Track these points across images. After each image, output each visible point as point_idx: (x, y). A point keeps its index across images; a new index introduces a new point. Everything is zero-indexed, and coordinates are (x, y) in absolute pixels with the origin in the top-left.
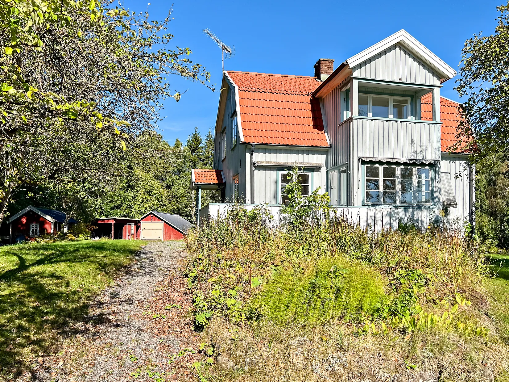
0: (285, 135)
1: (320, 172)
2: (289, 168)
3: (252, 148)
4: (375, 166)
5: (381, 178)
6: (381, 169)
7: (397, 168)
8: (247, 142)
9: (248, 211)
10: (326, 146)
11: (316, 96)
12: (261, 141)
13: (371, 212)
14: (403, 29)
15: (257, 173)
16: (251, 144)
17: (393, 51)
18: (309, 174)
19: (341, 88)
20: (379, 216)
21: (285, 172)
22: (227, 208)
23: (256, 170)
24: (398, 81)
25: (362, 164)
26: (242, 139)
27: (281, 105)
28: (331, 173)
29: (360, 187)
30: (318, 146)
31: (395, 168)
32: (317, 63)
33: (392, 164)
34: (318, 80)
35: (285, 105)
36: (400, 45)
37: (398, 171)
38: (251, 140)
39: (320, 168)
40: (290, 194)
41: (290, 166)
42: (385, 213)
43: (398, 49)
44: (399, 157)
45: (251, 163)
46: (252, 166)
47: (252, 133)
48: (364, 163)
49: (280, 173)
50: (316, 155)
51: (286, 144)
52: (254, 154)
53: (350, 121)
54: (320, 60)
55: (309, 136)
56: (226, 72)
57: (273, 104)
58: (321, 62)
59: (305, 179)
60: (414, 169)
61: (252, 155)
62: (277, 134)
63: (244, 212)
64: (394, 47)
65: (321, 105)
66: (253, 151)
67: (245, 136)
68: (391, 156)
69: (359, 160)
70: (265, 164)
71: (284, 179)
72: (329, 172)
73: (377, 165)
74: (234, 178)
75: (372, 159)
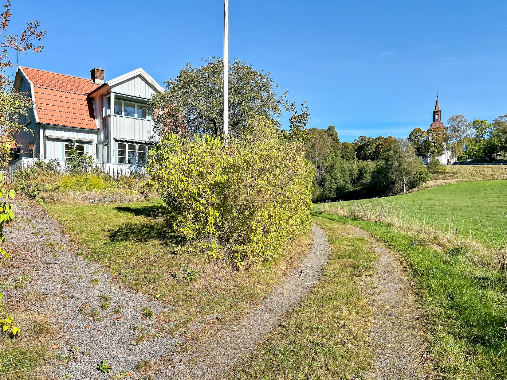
0: (68, 120)
1: (92, 144)
2: (71, 141)
3: (45, 127)
4: (124, 143)
5: (127, 150)
6: (127, 145)
7: (136, 145)
8: (41, 122)
9: (46, 163)
10: (96, 129)
11: (91, 96)
12: (51, 122)
13: (120, 167)
14: (141, 68)
15: (48, 143)
16: (44, 124)
17: (136, 79)
18: (85, 145)
19: (106, 95)
20: (124, 168)
21: (68, 143)
22: (33, 160)
23: (47, 140)
24: (138, 96)
25: (116, 141)
26: (37, 120)
27: (65, 100)
28: (99, 146)
29: (114, 154)
30: (91, 128)
31: (135, 145)
32: (92, 70)
33: (134, 142)
34: (93, 82)
35: (68, 100)
36: (140, 76)
37: (137, 146)
38: (44, 121)
39: (92, 142)
40: (71, 155)
41: (72, 140)
42: (127, 168)
43: (138, 78)
44: (138, 139)
45: (44, 136)
46: (45, 138)
47: (44, 117)
48: (117, 141)
49: (65, 144)
50: (90, 134)
51: (68, 126)
52: (46, 130)
53: (110, 116)
54: (94, 69)
55: (85, 122)
56: (20, 68)
57: (60, 99)
58: (95, 70)
59: (81, 148)
60: (146, 146)
61: (44, 131)
62: (62, 119)
63: (44, 163)
64: (137, 76)
65: (93, 102)
66: (45, 129)
67: (39, 118)
68: (133, 138)
69: (114, 139)
70: (54, 137)
71: (68, 147)
72: (98, 145)
73: (125, 143)
74: (28, 145)
75: (121, 139)
